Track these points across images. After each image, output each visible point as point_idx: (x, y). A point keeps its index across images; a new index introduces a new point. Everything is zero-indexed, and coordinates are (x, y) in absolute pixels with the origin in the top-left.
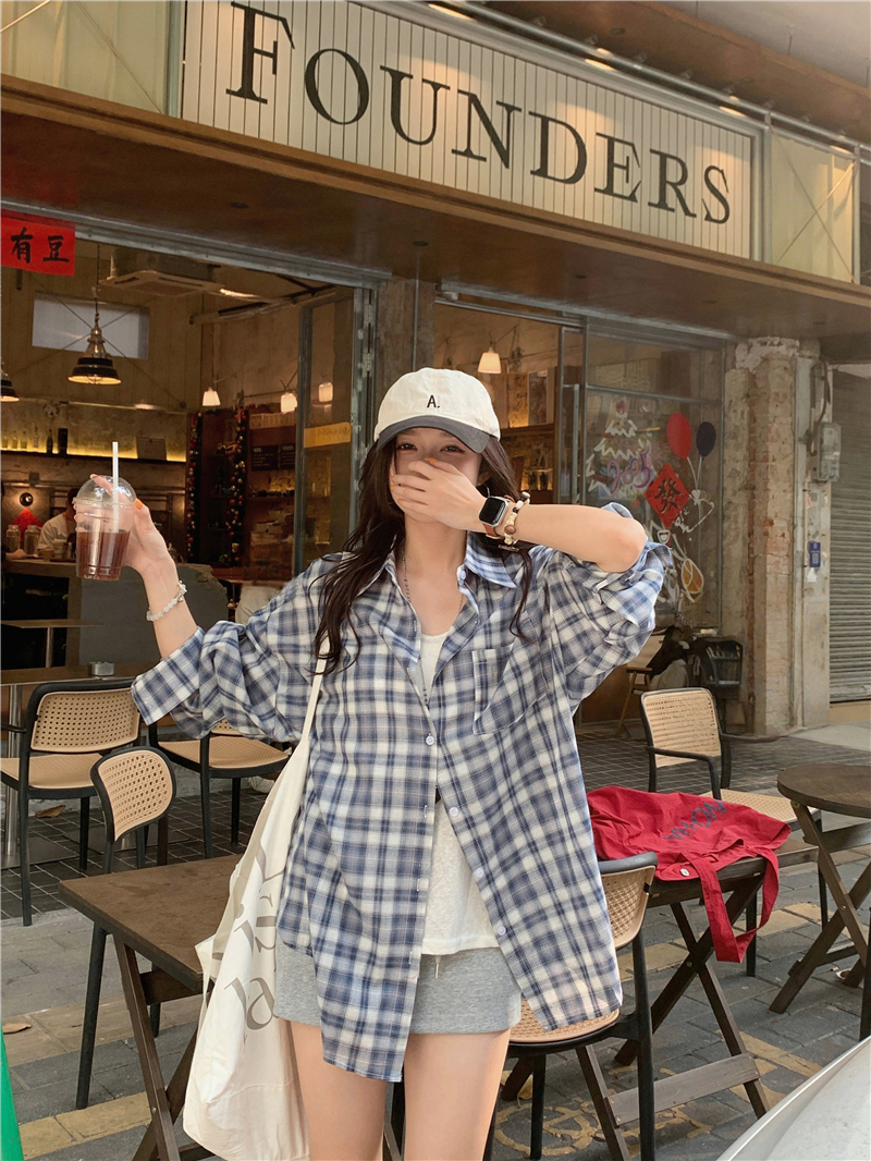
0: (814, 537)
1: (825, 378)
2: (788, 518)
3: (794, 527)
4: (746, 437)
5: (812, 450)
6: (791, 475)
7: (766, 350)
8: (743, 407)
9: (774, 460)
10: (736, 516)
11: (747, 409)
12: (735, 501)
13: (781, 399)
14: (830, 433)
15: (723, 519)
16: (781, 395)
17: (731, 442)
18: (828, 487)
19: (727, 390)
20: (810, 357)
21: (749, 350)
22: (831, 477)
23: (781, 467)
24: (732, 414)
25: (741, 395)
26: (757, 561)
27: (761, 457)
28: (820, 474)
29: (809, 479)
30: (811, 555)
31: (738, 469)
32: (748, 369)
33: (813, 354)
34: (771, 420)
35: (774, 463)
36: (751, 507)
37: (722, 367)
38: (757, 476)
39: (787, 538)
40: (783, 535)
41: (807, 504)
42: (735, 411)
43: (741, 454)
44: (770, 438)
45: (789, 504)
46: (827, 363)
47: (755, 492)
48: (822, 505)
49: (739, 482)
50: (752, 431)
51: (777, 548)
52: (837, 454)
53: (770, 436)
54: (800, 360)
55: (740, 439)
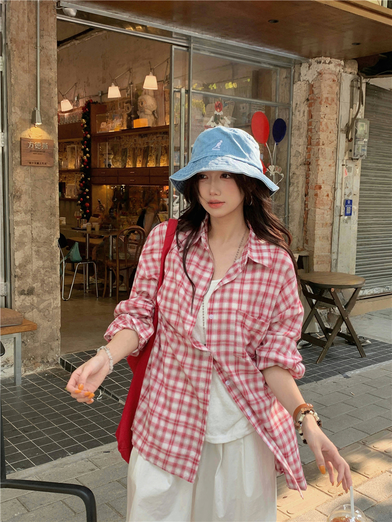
0: (348, 196)
1: (360, 88)
2: (332, 184)
3: (335, 189)
4: (306, 129)
5: (350, 138)
6: (335, 155)
7: (321, 67)
8: (304, 108)
9: (323, 144)
10: (298, 183)
11: (307, 109)
12: (298, 173)
13: (330, 102)
14: (362, 126)
15: (290, 184)
16: (329, 99)
17: (295, 132)
18: (359, 162)
19: (295, 97)
20: (350, 73)
21: (309, 67)
22: (361, 156)
23: (328, 149)
24: (297, 113)
25: (304, 100)
26: (310, 212)
27: (315, 143)
28: (354, 153)
29: (346, 158)
30: (346, 208)
31: (300, 152)
32: (308, 81)
33: (353, 71)
34: (322, 116)
35: (323, 147)
36: (307, 176)
37: (291, 80)
38: (312, 156)
39: (331, 198)
40: (328, 195)
41: (344, 173)
42: (299, 111)
43: (303, 141)
44: (321, 129)
45: (333, 174)
46: (362, 78)
47: (310, 167)
48: (355, 175)
49: (300, 160)
50: (309, 124)
51: (323, 205)
52: (366, 140)
53: (321, 127)
54: (344, 74)
55: (302, 130)
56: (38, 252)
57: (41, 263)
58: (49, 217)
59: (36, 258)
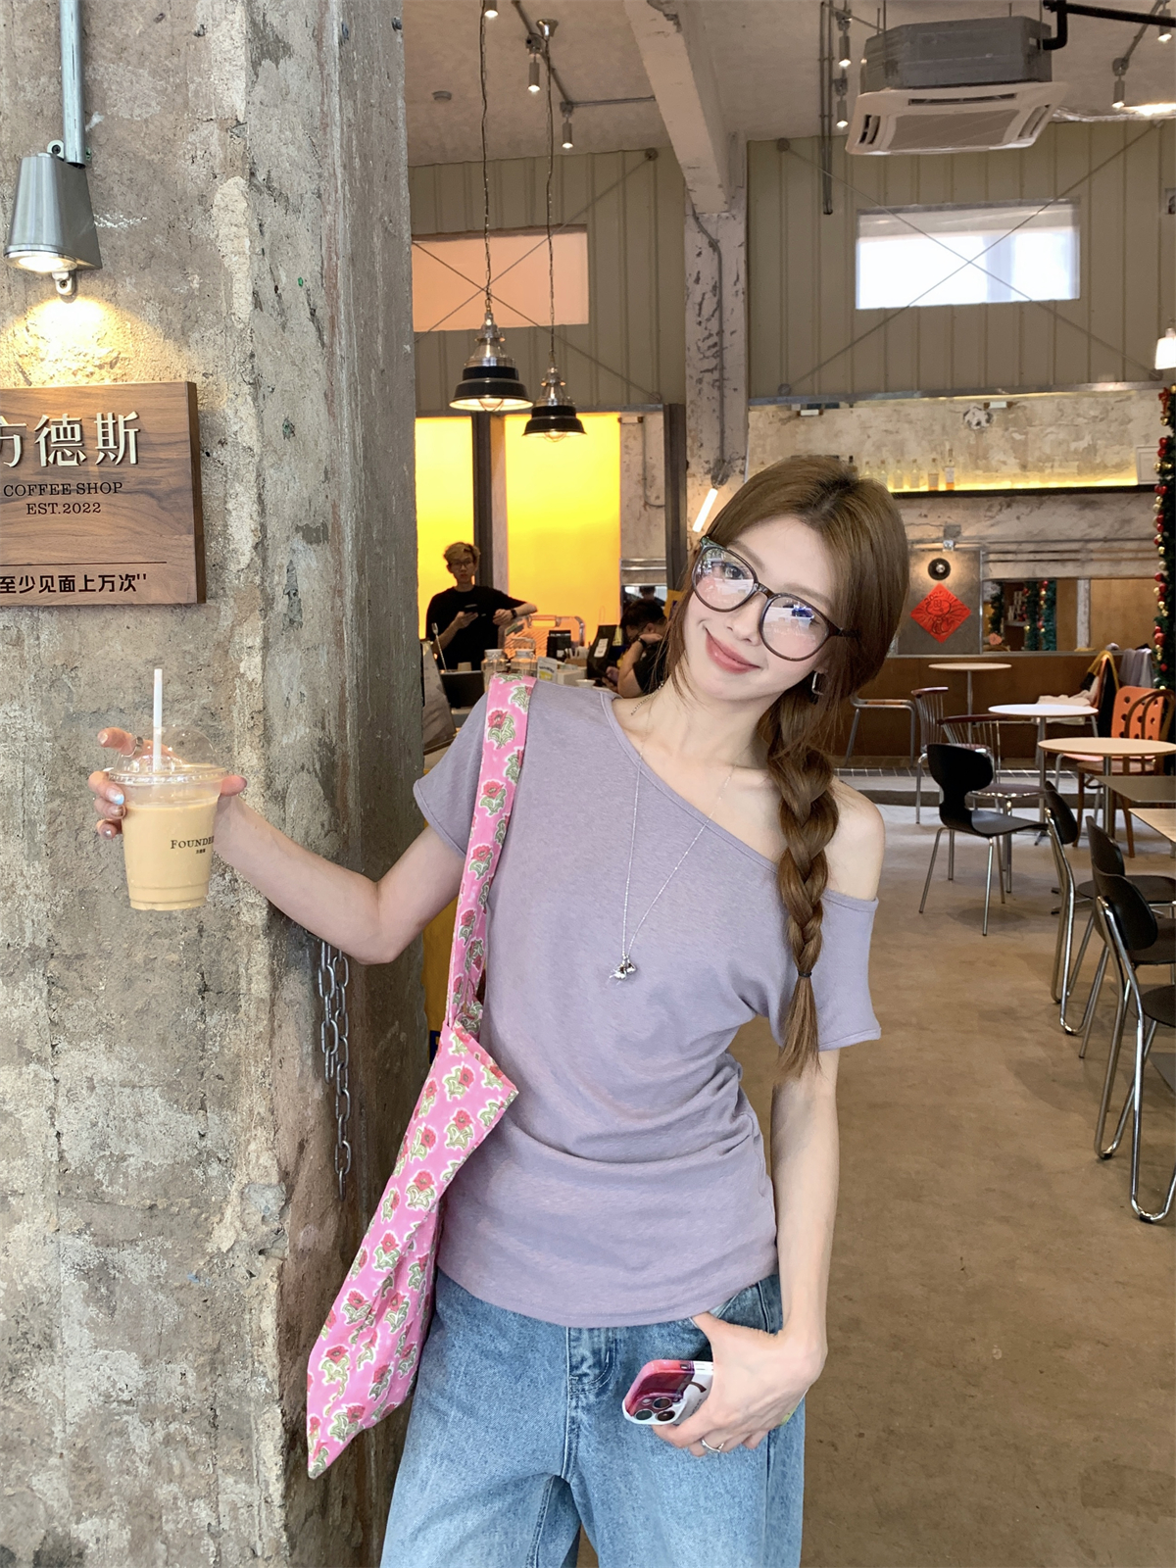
56: (100, 1278)
57: (127, 1370)
58: (190, 1015)
59: (93, 1325)
